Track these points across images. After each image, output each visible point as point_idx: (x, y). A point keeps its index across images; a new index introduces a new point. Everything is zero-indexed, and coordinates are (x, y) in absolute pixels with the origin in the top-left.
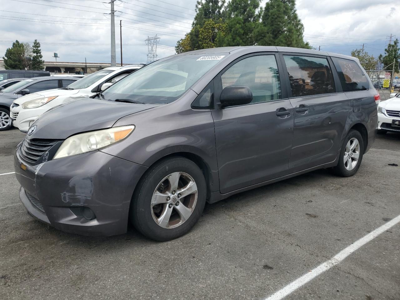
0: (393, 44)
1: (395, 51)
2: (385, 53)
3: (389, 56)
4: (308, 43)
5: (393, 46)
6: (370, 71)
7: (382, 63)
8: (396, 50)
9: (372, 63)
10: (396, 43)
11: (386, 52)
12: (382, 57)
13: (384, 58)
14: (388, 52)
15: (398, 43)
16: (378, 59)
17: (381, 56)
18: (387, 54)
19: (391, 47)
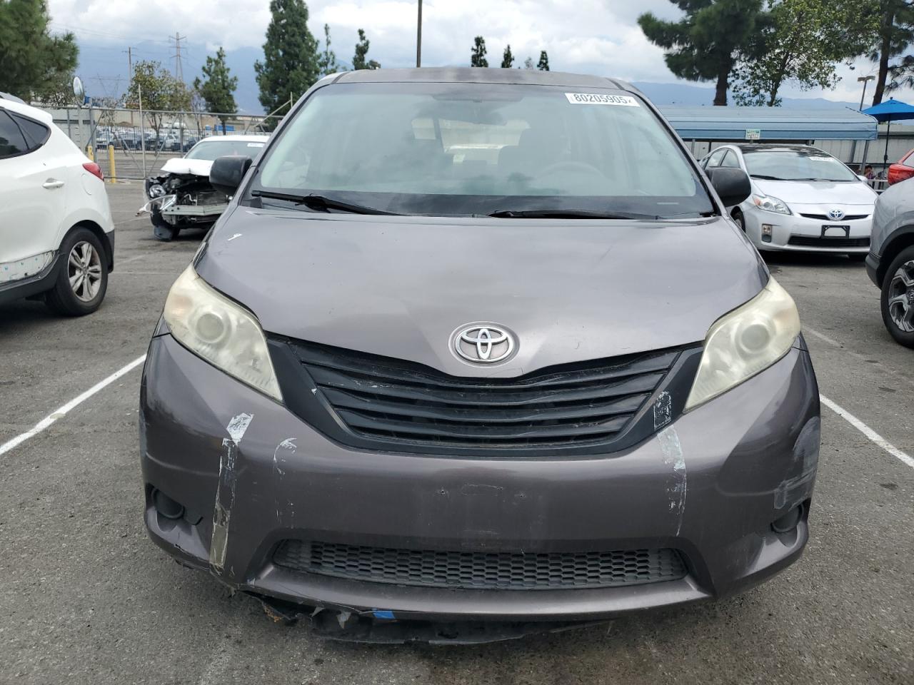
0: (216, 57)
1: (222, 73)
2: (204, 76)
3: (212, 80)
4: (73, 36)
5: (217, 62)
6: (182, 112)
7: (202, 96)
8: (224, 72)
9: (183, 96)
10: (220, 55)
11: (205, 74)
12: (200, 84)
13: (204, 87)
14: (208, 72)
15: (225, 56)
16: (193, 88)
17: (198, 81)
18: (208, 79)
19: (213, 63)
